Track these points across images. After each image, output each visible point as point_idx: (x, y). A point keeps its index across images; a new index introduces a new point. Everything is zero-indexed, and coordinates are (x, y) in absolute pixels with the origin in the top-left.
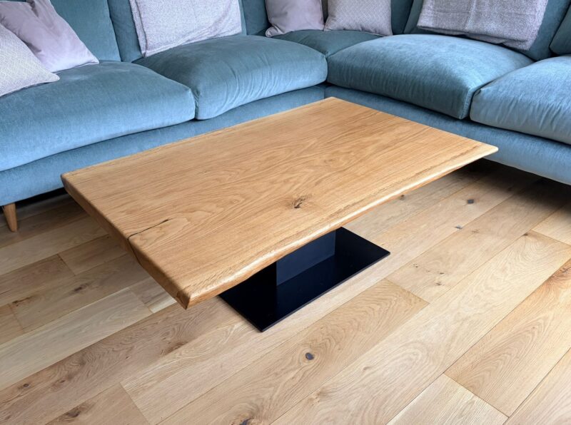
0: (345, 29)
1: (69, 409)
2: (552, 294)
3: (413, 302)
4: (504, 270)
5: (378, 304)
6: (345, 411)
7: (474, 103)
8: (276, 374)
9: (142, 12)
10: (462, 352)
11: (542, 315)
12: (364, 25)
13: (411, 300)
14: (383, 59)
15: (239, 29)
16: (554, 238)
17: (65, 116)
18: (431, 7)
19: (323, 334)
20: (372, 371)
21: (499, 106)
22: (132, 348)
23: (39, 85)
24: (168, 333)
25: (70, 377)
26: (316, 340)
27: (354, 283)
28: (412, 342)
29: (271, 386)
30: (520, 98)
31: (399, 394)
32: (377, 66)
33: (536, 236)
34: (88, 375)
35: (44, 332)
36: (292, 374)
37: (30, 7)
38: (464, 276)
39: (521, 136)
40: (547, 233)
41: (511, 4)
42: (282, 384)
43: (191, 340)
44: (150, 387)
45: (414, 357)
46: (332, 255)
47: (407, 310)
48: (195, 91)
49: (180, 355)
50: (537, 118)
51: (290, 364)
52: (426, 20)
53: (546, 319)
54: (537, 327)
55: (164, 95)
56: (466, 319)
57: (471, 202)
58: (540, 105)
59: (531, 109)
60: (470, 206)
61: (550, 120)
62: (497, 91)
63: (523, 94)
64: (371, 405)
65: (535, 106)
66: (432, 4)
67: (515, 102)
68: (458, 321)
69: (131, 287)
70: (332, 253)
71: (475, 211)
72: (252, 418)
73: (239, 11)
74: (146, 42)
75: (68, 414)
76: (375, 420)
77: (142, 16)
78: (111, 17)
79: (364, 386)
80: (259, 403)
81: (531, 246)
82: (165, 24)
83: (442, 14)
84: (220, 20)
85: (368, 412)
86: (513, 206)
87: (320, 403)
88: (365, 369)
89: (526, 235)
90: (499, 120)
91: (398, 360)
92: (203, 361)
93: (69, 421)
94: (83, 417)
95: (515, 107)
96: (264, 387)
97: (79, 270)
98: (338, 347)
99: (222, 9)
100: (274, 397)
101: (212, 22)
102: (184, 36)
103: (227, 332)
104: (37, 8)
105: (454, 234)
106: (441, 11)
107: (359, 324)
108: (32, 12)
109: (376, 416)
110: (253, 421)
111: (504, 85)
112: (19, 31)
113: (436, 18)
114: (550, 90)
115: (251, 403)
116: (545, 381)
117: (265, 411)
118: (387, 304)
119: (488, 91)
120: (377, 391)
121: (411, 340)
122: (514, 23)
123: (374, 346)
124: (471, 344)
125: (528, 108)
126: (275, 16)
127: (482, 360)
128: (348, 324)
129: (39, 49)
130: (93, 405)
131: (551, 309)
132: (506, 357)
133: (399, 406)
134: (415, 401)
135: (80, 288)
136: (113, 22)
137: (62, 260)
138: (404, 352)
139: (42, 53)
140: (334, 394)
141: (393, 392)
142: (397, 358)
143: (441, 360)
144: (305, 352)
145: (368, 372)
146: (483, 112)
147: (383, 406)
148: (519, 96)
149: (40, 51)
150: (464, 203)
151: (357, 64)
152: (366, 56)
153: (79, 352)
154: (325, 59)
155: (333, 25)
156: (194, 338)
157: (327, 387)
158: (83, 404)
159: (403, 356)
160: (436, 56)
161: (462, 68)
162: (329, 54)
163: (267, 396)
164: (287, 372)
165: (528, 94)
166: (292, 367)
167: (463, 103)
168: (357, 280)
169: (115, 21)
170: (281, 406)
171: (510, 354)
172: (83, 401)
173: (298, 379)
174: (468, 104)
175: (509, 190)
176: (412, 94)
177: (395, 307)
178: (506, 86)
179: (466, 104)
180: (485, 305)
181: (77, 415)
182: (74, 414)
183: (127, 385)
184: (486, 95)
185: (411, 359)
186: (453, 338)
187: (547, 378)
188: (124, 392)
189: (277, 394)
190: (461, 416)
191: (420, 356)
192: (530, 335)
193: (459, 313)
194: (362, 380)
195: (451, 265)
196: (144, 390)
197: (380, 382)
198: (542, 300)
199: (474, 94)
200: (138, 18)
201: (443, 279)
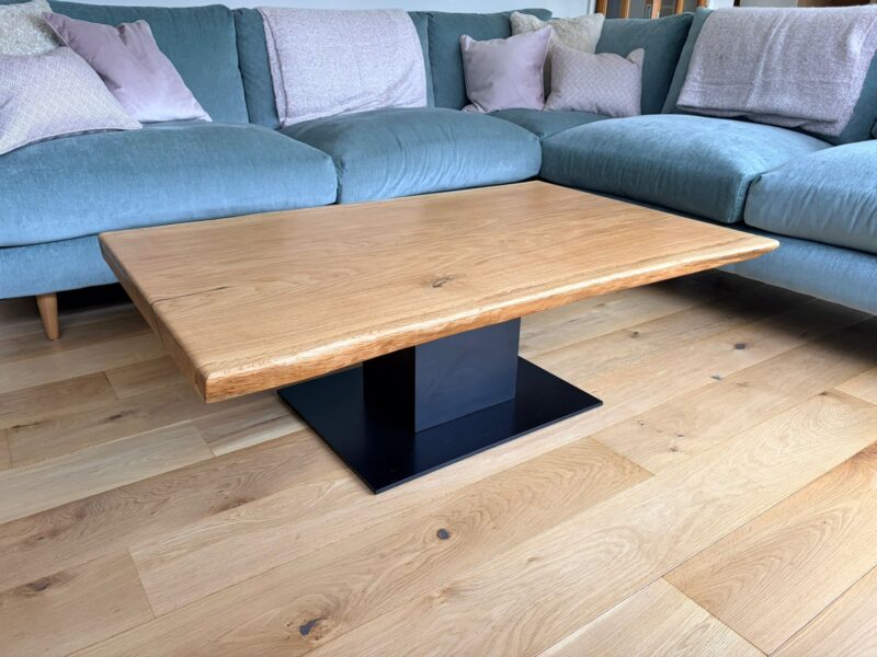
0: (573, 110)
1: (35, 577)
2: (860, 477)
3: (627, 471)
4: (783, 438)
5: (570, 470)
6: (484, 620)
7: (750, 195)
8: (383, 556)
9: (283, 64)
10: (699, 548)
11: (840, 506)
12: (600, 105)
13: (624, 468)
14: (620, 140)
15: (422, 103)
16: (868, 401)
17: (136, 172)
18: (698, 78)
19: (473, 505)
20: (541, 564)
21: (789, 199)
22: (166, 500)
23: (108, 130)
24: (228, 485)
25: (54, 533)
26: (460, 512)
27: (538, 439)
28: (617, 528)
29: (369, 572)
30: (820, 187)
31: (581, 602)
32: (611, 150)
33: (840, 397)
34: (82, 533)
35: (41, 469)
36: (408, 558)
37: (117, 32)
38: (716, 442)
39: (822, 247)
40: (858, 394)
41: (814, 68)
42: (387, 571)
43: (260, 497)
44: (175, 558)
45: (616, 550)
46: (509, 399)
47: (616, 482)
48: (339, 163)
49: (238, 516)
50: (846, 215)
51: (410, 543)
52: (689, 97)
53: (846, 511)
54: (831, 521)
55: (289, 160)
56: (713, 500)
57: (740, 346)
58: (851, 195)
59: (838, 201)
60: (739, 352)
61: (866, 218)
62: (787, 176)
63: (826, 179)
64: (529, 615)
65: (843, 197)
66: (699, 74)
67: (812, 191)
68: (698, 503)
69: (195, 420)
70: (512, 395)
71: (745, 359)
72: (323, 618)
73: (425, 78)
74: (286, 104)
75: (30, 585)
76: (532, 639)
77: (283, 68)
78: (240, 67)
79: (523, 585)
80: (342, 596)
81: (831, 410)
82: (316, 83)
83: (713, 87)
84: (396, 86)
85: (520, 626)
86: (808, 356)
87: (444, 604)
88: (531, 560)
89: (824, 394)
90: (788, 221)
91: (589, 552)
92: (269, 527)
93: (28, 596)
94: (51, 592)
95: (812, 201)
96: (359, 574)
97: (125, 394)
98: (492, 524)
99: (400, 72)
100: (370, 590)
101: (384, 87)
102: (341, 103)
103: (320, 490)
104: (126, 34)
105: (709, 386)
106: (712, 84)
107: (534, 494)
108: (119, 39)
109: (535, 634)
110: (324, 623)
111: (797, 168)
112: (93, 58)
113: (704, 94)
114: (868, 173)
115: (329, 596)
116: (837, 603)
117: (349, 609)
118: (584, 471)
119: (772, 177)
120: (544, 595)
121: (616, 524)
122: (818, 96)
123: (552, 527)
124: (716, 538)
125: (833, 201)
126: (476, 90)
127: (731, 563)
128: (517, 493)
129: (119, 84)
130: (74, 577)
131: (857, 497)
132: (773, 562)
133: (577, 620)
134: (607, 614)
135: (119, 416)
136: (242, 76)
137: (107, 379)
138: (601, 540)
139: (122, 90)
140: (471, 593)
141: (572, 598)
142: (588, 549)
143: (661, 558)
144: (437, 528)
145: (534, 565)
146: (763, 210)
147: (549, 619)
148: (819, 183)
149: (120, 87)
150: (730, 347)
151: (583, 148)
152: (597, 137)
153: (82, 500)
154: (538, 142)
155: (556, 103)
156: (267, 495)
157: (462, 581)
158: (59, 574)
159: (597, 546)
160: (697, 134)
161: (735, 148)
162: (546, 135)
163: (358, 587)
164: (401, 554)
165: (833, 179)
166: (411, 547)
167: (733, 197)
168: (544, 436)
169: (245, 75)
170: (377, 604)
171: (781, 559)
172: (60, 569)
173: (417, 565)
174: (742, 199)
175: (803, 336)
176: (660, 187)
177: (598, 477)
178: (800, 170)
179: (739, 199)
180: (746, 484)
181: (44, 588)
182: (41, 586)
183: (139, 552)
184: (769, 183)
185: (609, 552)
186: (685, 528)
187: (841, 600)
188: (131, 561)
189: (375, 585)
190: (682, 646)
191: (626, 549)
192: (818, 533)
193: (701, 492)
194: (523, 576)
195: (697, 426)
196: (162, 561)
197: (551, 581)
198: (842, 484)
199: (750, 183)
200: (277, 71)
201: (681, 443)
